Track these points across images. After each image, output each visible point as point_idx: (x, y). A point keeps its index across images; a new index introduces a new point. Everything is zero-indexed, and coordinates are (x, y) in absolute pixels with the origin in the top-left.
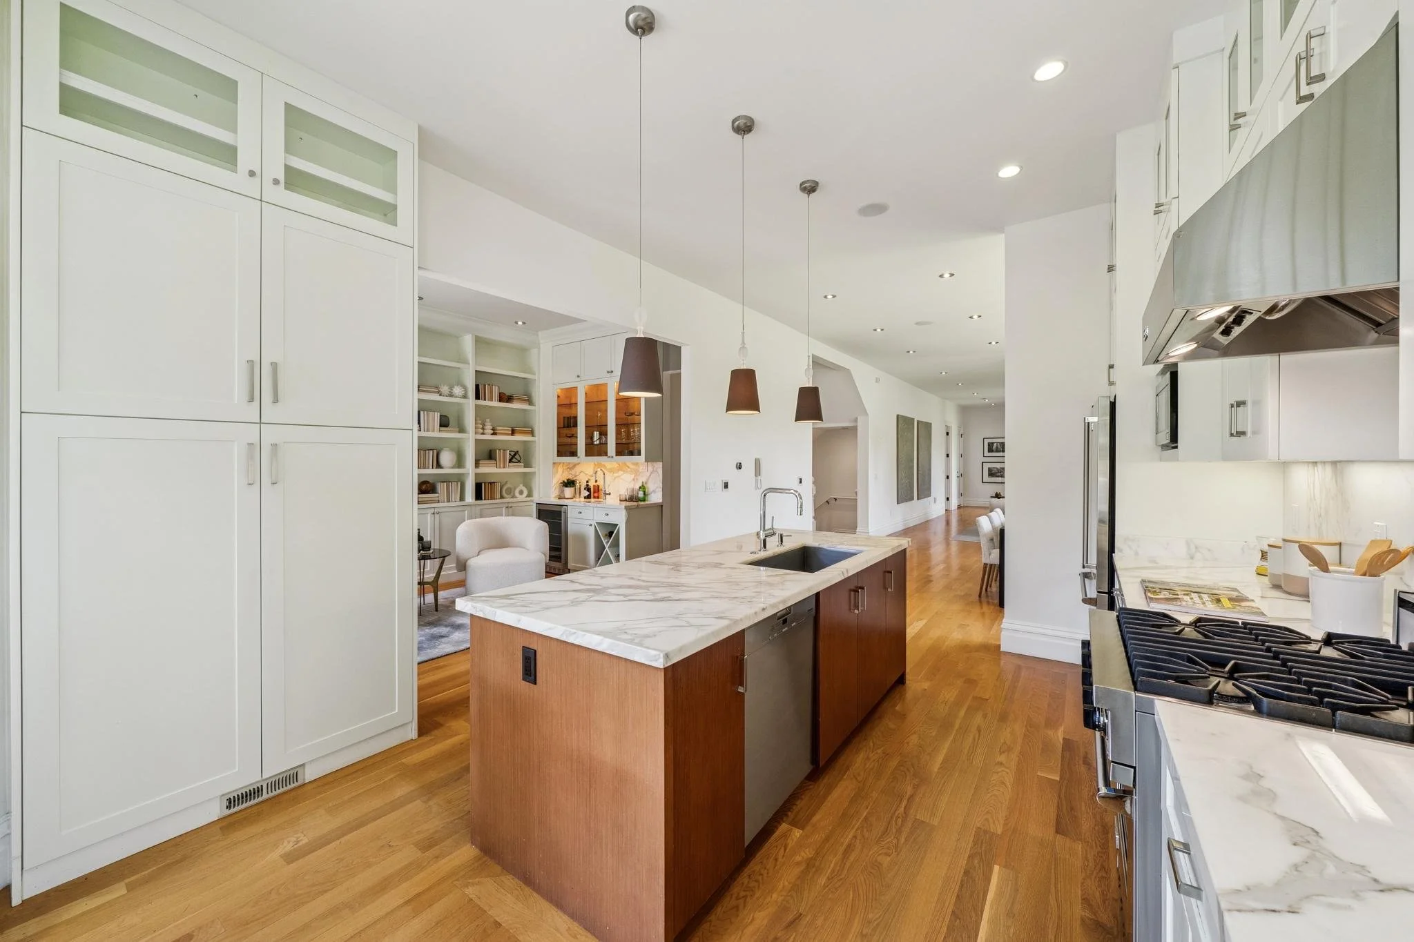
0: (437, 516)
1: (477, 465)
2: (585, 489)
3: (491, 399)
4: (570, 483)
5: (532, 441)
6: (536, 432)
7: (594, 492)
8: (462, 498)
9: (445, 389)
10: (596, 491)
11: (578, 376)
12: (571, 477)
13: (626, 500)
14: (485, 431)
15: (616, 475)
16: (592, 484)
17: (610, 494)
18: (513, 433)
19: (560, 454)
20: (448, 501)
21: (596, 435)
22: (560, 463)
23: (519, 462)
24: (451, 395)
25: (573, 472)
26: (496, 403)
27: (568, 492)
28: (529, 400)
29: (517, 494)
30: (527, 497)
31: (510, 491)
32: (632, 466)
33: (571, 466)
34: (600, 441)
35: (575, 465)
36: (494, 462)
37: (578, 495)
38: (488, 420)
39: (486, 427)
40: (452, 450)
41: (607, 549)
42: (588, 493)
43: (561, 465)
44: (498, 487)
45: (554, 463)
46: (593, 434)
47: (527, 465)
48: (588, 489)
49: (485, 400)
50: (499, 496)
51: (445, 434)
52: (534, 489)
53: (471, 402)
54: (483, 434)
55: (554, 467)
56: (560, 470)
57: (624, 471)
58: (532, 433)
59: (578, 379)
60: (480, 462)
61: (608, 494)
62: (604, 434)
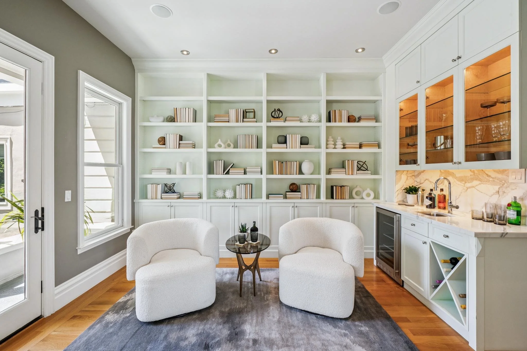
0: (296, 209)
1: (329, 172)
2: (427, 197)
3: (341, 121)
4: (412, 190)
5: (378, 153)
6: (382, 145)
7: (439, 202)
8: (318, 197)
9: (305, 118)
10: (442, 201)
11: (418, 82)
12: (415, 184)
13: (482, 219)
14: (337, 146)
15: (468, 185)
16: (436, 193)
17: (457, 207)
18: (361, 146)
19: (402, 162)
20: (308, 198)
21: (440, 139)
22: (403, 171)
23: (367, 170)
24: (310, 121)
25: (418, 180)
26: (345, 124)
27: (411, 198)
28: (377, 119)
29: (364, 195)
30: (373, 199)
31: (358, 193)
32: (493, 175)
33: (416, 173)
34: (445, 146)
35: (420, 173)
36: (344, 170)
37: (420, 203)
38: (339, 138)
39: (337, 143)
40: (311, 161)
41: (446, 280)
42: (431, 202)
43: (405, 173)
44: (347, 190)
45: (397, 171)
46: (435, 139)
47: (376, 172)
48: (431, 198)
49: (335, 121)
50: (347, 196)
51: (305, 149)
52: (380, 192)
53: (324, 124)
54: (335, 148)
55: (397, 175)
56: (404, 177)
57: (480, 180)
58: (379, 146)
59: (419, 84)
60: (332, 170)
61: (454, 207)
62: (449, 138)
